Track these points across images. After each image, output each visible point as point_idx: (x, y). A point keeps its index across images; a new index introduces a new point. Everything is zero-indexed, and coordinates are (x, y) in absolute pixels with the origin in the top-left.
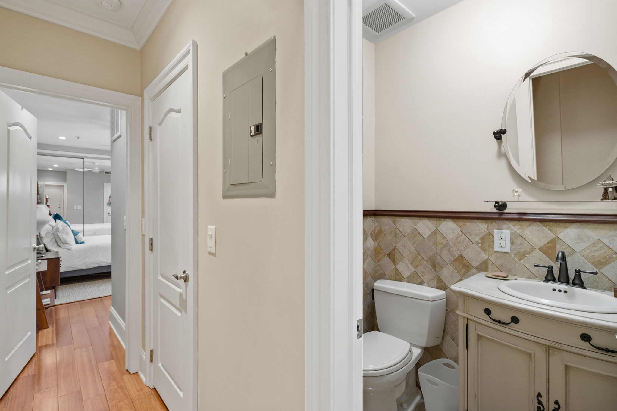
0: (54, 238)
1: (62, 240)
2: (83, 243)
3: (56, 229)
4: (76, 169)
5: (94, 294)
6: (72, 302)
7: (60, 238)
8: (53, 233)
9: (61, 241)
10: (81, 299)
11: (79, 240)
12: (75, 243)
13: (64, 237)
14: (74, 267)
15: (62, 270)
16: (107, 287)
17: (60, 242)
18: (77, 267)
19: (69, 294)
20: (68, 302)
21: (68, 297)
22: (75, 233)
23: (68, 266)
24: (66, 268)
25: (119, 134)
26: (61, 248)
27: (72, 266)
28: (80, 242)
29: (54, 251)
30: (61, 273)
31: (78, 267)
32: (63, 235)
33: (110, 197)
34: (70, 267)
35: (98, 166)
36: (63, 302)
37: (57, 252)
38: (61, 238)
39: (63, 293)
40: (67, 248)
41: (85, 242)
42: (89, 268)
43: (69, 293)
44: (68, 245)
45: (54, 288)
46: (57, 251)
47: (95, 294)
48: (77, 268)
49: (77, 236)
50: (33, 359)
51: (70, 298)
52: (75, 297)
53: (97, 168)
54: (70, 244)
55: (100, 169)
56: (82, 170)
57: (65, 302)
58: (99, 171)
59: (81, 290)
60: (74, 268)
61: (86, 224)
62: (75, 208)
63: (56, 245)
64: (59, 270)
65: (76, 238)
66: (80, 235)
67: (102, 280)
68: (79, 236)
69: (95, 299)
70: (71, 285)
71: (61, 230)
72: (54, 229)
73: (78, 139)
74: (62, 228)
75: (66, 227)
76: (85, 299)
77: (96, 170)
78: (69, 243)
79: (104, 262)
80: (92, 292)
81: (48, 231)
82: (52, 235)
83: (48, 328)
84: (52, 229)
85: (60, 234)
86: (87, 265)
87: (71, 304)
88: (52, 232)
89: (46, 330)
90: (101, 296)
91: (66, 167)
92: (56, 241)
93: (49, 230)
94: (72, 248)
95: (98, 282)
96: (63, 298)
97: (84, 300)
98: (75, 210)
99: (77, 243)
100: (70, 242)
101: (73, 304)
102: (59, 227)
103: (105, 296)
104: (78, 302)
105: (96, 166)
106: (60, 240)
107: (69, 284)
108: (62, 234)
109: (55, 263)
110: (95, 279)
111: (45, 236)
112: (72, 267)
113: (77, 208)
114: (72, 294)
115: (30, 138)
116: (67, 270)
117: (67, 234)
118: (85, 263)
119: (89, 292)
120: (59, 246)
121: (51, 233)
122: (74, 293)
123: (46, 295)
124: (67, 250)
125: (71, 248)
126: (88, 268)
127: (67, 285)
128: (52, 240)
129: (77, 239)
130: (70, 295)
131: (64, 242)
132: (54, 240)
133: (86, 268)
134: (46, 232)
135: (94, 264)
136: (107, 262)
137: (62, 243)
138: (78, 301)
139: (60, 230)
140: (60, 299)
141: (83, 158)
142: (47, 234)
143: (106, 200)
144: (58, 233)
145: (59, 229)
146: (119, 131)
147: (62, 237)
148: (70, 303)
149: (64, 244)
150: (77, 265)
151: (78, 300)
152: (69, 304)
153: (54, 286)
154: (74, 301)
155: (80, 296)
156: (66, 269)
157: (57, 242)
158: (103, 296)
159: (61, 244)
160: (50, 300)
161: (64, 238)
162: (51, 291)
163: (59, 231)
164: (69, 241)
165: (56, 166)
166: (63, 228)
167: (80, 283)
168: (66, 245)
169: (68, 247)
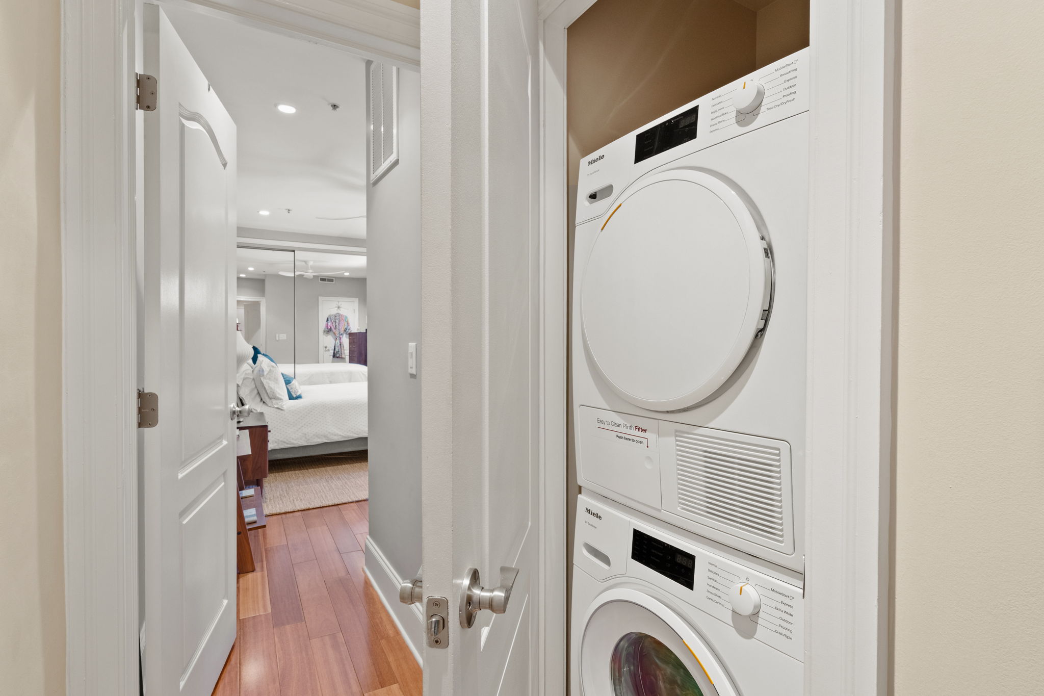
0: (256, 387)
1: (268, 391)
2: (299, 397)
3: (260, 371)
4: (281, 273)
5: (324, 496)
6: (290, 511)
7: (265, 388)
8: (254, 379)
9: (267, 393)
10: (303, 507)
11: (294, 391)
12: (287, 397)
13: (270, 385)
14: (287, 442)
15: (271, 446)
16: (344, 481)
17: (266, 395)
18: (293, 441)
19: (282, 493)
20: (283, 511)
21: (281, 500)
22: (287, 379)
23: (278, 440)
24: (276, 442)
25: (392, 158)
26: (267, 405)
27: (285, 440)
28: (295, 396)
29: (257, 410)
30: (269, 451)
31: (295, 442)
32: (270, 382)
33: (328, 320)
34: (281, 441)
35: (312, 267)
36: (274, 511)
37: (262, 414)
38: (267, 388)
39: (272, 490)
40: (276, 406)
41: (303, 395)
42: (312, 444)
43: (282, 490)
44: (278, 401)
45: (258, 483)
46: (261, 411)
47: (326, 496)
48: (293, 444)
49: (290, 384)
50: (231, 657)
51: (285, 502)
52: (294, 501)
53: (311, 271)
54: (281, 399)
55: (315, 273)
56: (292, 275)
57: (278, 511)
58: (314, 276)
59: (301, 487)
60: (287, 444)
61: (299, 363)
62: (277, 339)
63: (259, 400)
64: (266, 445)
65: (289, 388)
66: (295, 383)
67: (332, 468)
68: (293, 384)
69: (326, 507)
70: (284, 474)
71: (267, 374)
72: (255, 372)
73: (289, 212)
74: (268, 370)
75: (274, 369)
76: (311, 508)
77: (310, 274)
78: (280, 397)
79: (335, 435)
80: (320, 491)
81: (246, 374)
82: (253, 383)
83: (253, 570)
84: (253, 371)
85: (264, 381)
86: (309, 440)
87: (288, 515)
88: (252, 377)
89: (250, 575)
90: (336, 503)
91: (264, 272)
92: (258, 393)
93: (247, 372)
94: (285, 407)
95: (326, 470)
96: (274, 501)
97: (309, 509)
98: (278, 341)
99: (291, 397)
100: (281, 395)
101: (291, 514)
102: (264, 369)
103: (344, 502)
104: (300, 513)
105: (309, 266)
106: (266, 391)
107: (279, 472)
108: (267, 381)
109: (259, 434)
110: (320, 464)
111: (242, 384)
112: (285, 442)
113: (280, 339)
114: (288, 494)
115: (225, 165)
116: (277, 447)
117: (276, 380)
118: (306, 435)
119: (314, 492)
120: (264, 402)
121: (250, 378)
122: (290, 493)
123: (247, 499)
124: (277, 410)
125: (282, 407)
126: (309, 444)
127: (277, 474)
128: (251, 391)
129: (291, 391)
130: (285, 497)
131: (271, 396)
132: (256, 392)
133: (306, 444)
134: (243, 376)
135: (319, 438)
136: (340, 435)
137: (268, 396)
138: (299, 511)
139: (265, 374)
140: (268, 502)
141: (294, 251)
142: (244, 379)
143: (322, 325)
144: (262, 378)
145: (263, 371)
146: (392, 153)
147: (269, 387)
148: (285, 513)
149: (271, 399)
150: (293, 439)
151: (299, 509)
152: (284, 516)
153: (258, 478)
154: (292, 510)
155: (301, 500)
156: (276, 444)
157: (260, 395)
158: (341, 503)
159: (266, 399)
160: (257, 511)
161: (271, 388)
162: (255, 491)
163: (263, 375)
164: (279, 394)
165: (251, 269)
166: (270, 370)
167: (297, 472)
168: (274, 401)
169: (278, 404)
